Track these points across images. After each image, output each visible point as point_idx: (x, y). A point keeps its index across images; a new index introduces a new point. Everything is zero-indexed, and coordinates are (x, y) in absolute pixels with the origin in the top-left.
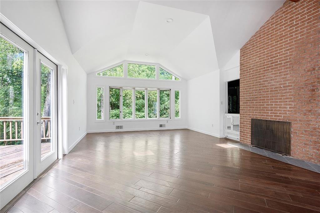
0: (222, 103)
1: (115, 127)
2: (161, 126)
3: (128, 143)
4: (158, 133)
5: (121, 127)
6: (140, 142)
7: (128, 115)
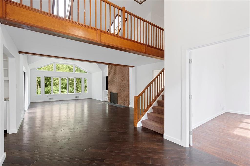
0: (103, 86)
1: (48, 99)
2: (76, 97)
3: (56, 108)
4: (74, 101)
5: (52, 99)
6: (64, 107)
7: (55, 91)
